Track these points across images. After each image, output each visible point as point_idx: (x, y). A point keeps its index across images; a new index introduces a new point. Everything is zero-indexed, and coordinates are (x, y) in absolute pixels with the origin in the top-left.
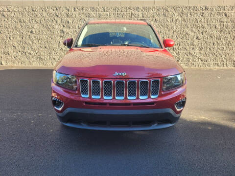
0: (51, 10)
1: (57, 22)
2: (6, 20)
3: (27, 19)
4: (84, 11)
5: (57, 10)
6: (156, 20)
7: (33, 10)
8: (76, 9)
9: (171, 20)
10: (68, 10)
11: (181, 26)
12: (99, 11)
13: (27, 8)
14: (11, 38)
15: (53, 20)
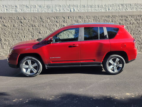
0: (53, 18)
1: (56, 26)
2: (23, 25)
3: (37, 24)
4: (75, 18)
5: (57, 18)
6: (120, 23)
7: (41, 19)
8: (69, 17)
9: (130, 23)
10: (64, 18)
11: (136, 27)
12: (84, 18)
13: (37, 17)
14: (25, 37)
15: (54, 24)
